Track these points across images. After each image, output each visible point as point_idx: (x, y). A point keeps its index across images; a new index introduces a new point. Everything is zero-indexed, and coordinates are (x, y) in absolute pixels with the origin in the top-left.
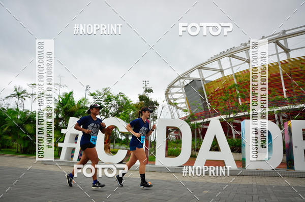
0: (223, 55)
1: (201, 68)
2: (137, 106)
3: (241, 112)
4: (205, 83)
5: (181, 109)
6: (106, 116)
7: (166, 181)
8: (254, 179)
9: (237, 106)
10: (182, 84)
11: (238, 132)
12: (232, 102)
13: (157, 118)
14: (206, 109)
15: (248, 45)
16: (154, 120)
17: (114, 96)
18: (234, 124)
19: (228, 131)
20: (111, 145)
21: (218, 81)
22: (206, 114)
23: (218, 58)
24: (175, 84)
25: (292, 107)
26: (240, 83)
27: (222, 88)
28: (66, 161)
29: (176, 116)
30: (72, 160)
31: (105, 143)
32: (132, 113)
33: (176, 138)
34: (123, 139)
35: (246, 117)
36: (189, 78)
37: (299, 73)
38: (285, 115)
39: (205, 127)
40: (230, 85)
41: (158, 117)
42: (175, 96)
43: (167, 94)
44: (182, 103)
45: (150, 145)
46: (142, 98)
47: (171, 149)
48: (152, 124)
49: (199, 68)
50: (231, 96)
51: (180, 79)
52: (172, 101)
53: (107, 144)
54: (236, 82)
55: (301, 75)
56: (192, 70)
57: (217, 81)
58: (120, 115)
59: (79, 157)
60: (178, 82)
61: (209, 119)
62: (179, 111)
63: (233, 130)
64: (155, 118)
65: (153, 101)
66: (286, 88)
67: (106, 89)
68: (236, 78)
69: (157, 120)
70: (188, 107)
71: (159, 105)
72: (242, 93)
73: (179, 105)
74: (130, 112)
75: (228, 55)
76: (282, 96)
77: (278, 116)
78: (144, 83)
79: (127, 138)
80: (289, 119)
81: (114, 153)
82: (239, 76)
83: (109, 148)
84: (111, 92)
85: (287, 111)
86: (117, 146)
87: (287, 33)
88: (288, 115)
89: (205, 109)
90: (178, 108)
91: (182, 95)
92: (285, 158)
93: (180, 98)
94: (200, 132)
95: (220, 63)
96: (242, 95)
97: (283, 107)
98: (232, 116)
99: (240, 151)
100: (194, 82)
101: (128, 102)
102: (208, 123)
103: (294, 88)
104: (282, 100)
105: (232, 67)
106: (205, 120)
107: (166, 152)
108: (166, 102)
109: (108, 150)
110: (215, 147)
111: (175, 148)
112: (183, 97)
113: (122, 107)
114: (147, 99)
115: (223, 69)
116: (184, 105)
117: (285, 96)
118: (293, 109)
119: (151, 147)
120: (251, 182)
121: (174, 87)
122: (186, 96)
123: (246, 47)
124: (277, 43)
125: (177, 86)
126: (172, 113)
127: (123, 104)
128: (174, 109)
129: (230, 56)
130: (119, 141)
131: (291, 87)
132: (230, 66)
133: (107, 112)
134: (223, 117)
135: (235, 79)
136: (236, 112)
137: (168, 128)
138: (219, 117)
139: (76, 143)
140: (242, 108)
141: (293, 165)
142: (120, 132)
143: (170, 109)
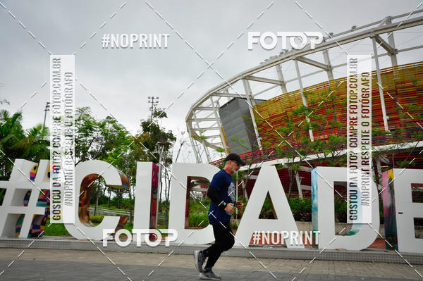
0: (286, 56)
1: (248, 77)
2: (137, 141)
3: (313, 153)
4: (254, 104)
5: (213, 146)
6: (83, 156)
7: (186, 269)
8: (332, 265)
9: (307, 143)
10: (215, 104)
11: (306, 187)
12: (298, 137)
13: (171, 162)
14: (255, 148)
15: (327, 41)
16: (167, 166)
17: (98, 122)
18: (301, 173)
19: (291, 184)
20: (91, 209)
21: (276, 100)
22: (254, 155)
23: (276, 62)
24: (204, 104)
25: (396, 147)
26: (312, 105)
27: (280, 112)
28: (6, 238)
29: (204, 159)
30: (17, 236)
31: (80, 205)
32: (128, 152)
33: (204, 196)
34: (112, 197)
35: (321, 162)
36: (227, 95)
37: (410, 90)
38: (385, 159)
39: (253, 177)
40: (295, 109)
41: (174, 161)
42: (203, 125)
43: (189, 120)
44: (215, 137)
45: (160, 207)
46: (146, 126)
47: (194, 214)
48: (164, 171)
49: (244, 78)
50: (297, 126)
51: (212, 95)
52: (198, 133)
53: (85, 207)
54: (305, 104)
55: (413, 93)
56: (234, 81)
57: (274, 101)
58: (107, 156)
59: (30, 231)
60: (209, 100)
61: (259, 165)
62: (210, 150)
63: (299, 183)
64: (169, 161)
65: (166, 132)
66: (387, 115)
67: (82, 110)
68: (306, 97)
69: (171, 166)
70: (225, 144)
71: (175, 139)
72: (315, 123)
73: (209, 141)
74: (126, 151)
75: (294, 57)
76: (381, 129)
77: (374, 162)
78: (151, 100)
79: (120, 196)
80: (391, 167)
81: (97, 222)
82: (311, 93)
83: (88, 214)
84: (92, 116)
85: (388, 154)
86: (101, 209)
87: (394, 21)
88: (391, 160)
89: (253, 147)
90: (207, 145)
91: (215, 124)
92: (383, 230)
93: (210, 128)
94: (244, 186)
95: (280, 71)
96: (314, 126)
97: (381, 147)
98: (297, 160)
99: (309, 219)
100: (235, 101)
101: (122, 134)
102: (256, 172)
103: (401, 115)
104: (380, 135)
105: (299, 78)
106: (253, 166)
107: (186, 220)
108: (187, 135)
109: (86, 217)
110: (268, 212)
111: (202, 213)
112: (216, 126)
113: (112, 142)
114: (155, 129)
115: (285, 80)
116: (218, 140)
117: (386, 128)
118: (398, 149)
119: (160, 211)
120: (325, 271)
121: (202, 109)
122: (221, 124)
123: (324, 44)
124: (377, 39)
125: (208, 108)
126: (197, 153)
127: (113, 136)
128: (201, 146)
129: (297, 59)
130: (104, 201)
131: (396, 113)
132: (297, 77)
133: (85, 150)
134: (283, 161)
135: (304, 98)
136: (304, 154)
137: (189, 179)
138: (275, 162)
139: (26, 205)
140: (315, 147)
141: (396, 242)
142: (106, 186)
143: (194, 146)
